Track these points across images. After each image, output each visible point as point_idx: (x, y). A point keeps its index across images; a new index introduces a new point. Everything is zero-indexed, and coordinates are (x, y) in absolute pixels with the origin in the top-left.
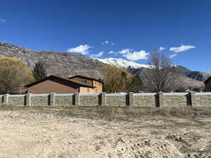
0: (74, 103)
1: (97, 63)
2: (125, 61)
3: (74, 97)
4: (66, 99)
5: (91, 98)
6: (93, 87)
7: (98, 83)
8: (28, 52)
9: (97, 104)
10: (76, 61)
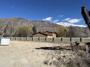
0: (46, 40)
1: (56, 25)
2: (68, 23)
3: (46, 38)
4: (43, 39)
5: (51, 39)
6: (52, 36)
7: (54, 34)
8: (28, 21)
9: (52, 41)
10: (47, 24)
